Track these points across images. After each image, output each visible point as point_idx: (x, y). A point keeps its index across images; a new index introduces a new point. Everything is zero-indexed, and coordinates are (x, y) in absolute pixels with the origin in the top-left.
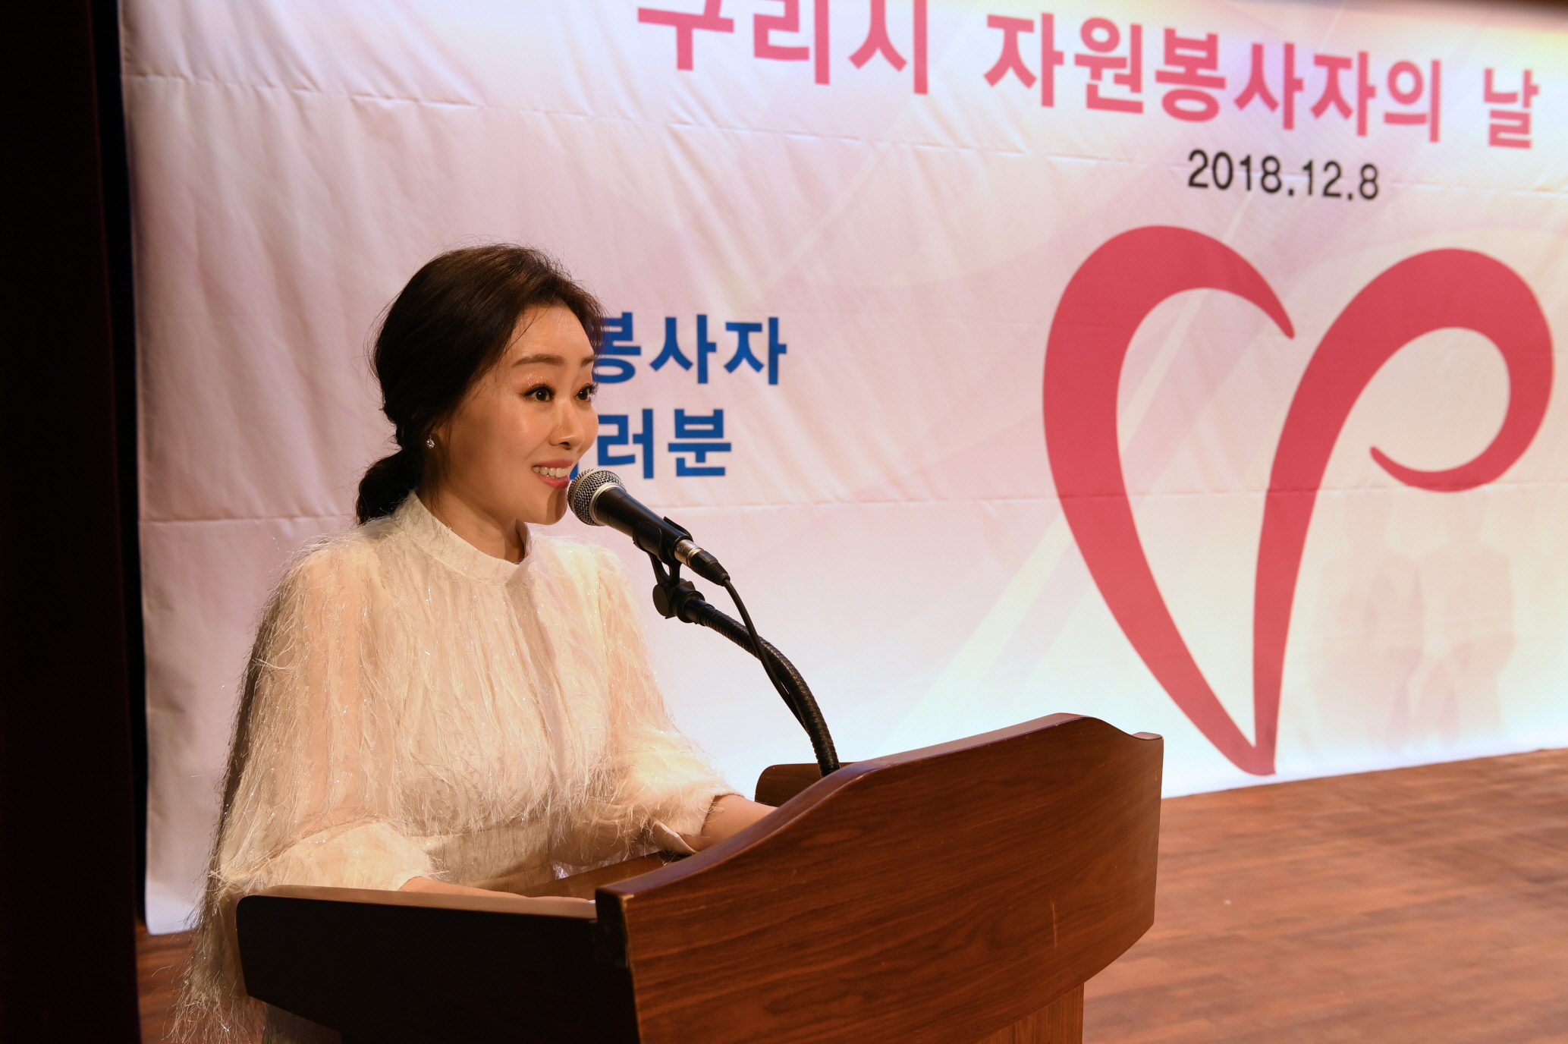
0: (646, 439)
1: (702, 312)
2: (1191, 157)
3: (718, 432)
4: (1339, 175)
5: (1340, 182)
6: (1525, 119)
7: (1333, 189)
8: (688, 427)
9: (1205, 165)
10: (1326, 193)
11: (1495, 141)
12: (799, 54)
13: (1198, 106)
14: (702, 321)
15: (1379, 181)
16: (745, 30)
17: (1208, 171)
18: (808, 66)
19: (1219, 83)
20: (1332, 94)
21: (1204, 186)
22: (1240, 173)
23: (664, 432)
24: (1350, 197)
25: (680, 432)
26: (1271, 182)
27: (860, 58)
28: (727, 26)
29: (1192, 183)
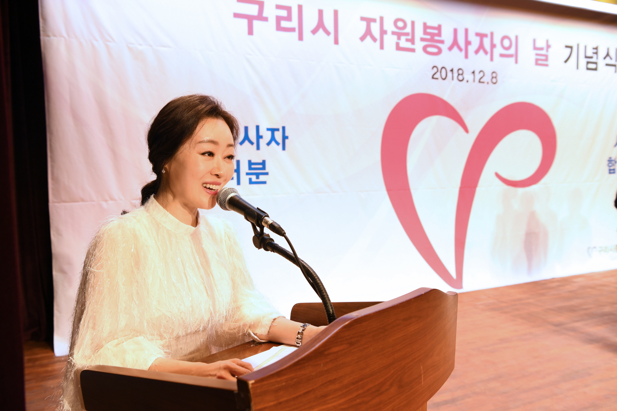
0: (238, 171)
1: (258, 124)
2: (433, 68)
3: (264, 168)
4: (484, 75)
5: (484, 78)
6: (546, 56)
7: (482, 80)
8: (253, 166)
9: (438, 71)
10: (480, 82)
11: (537, 64)
12: (292, 30)
13: (435, 50)
14: (258, 128)
15: (498, 78)
16: (272, 21)
18: (296, 34)
19: (442, 42)
20: (481, 46)
21: (437, 79)
23: (244, 168)
24: (488, 83)
25: (250, 168)
26: (461, 77)
27: (314, 32)
28: (266, 19)
29: (433, 78)
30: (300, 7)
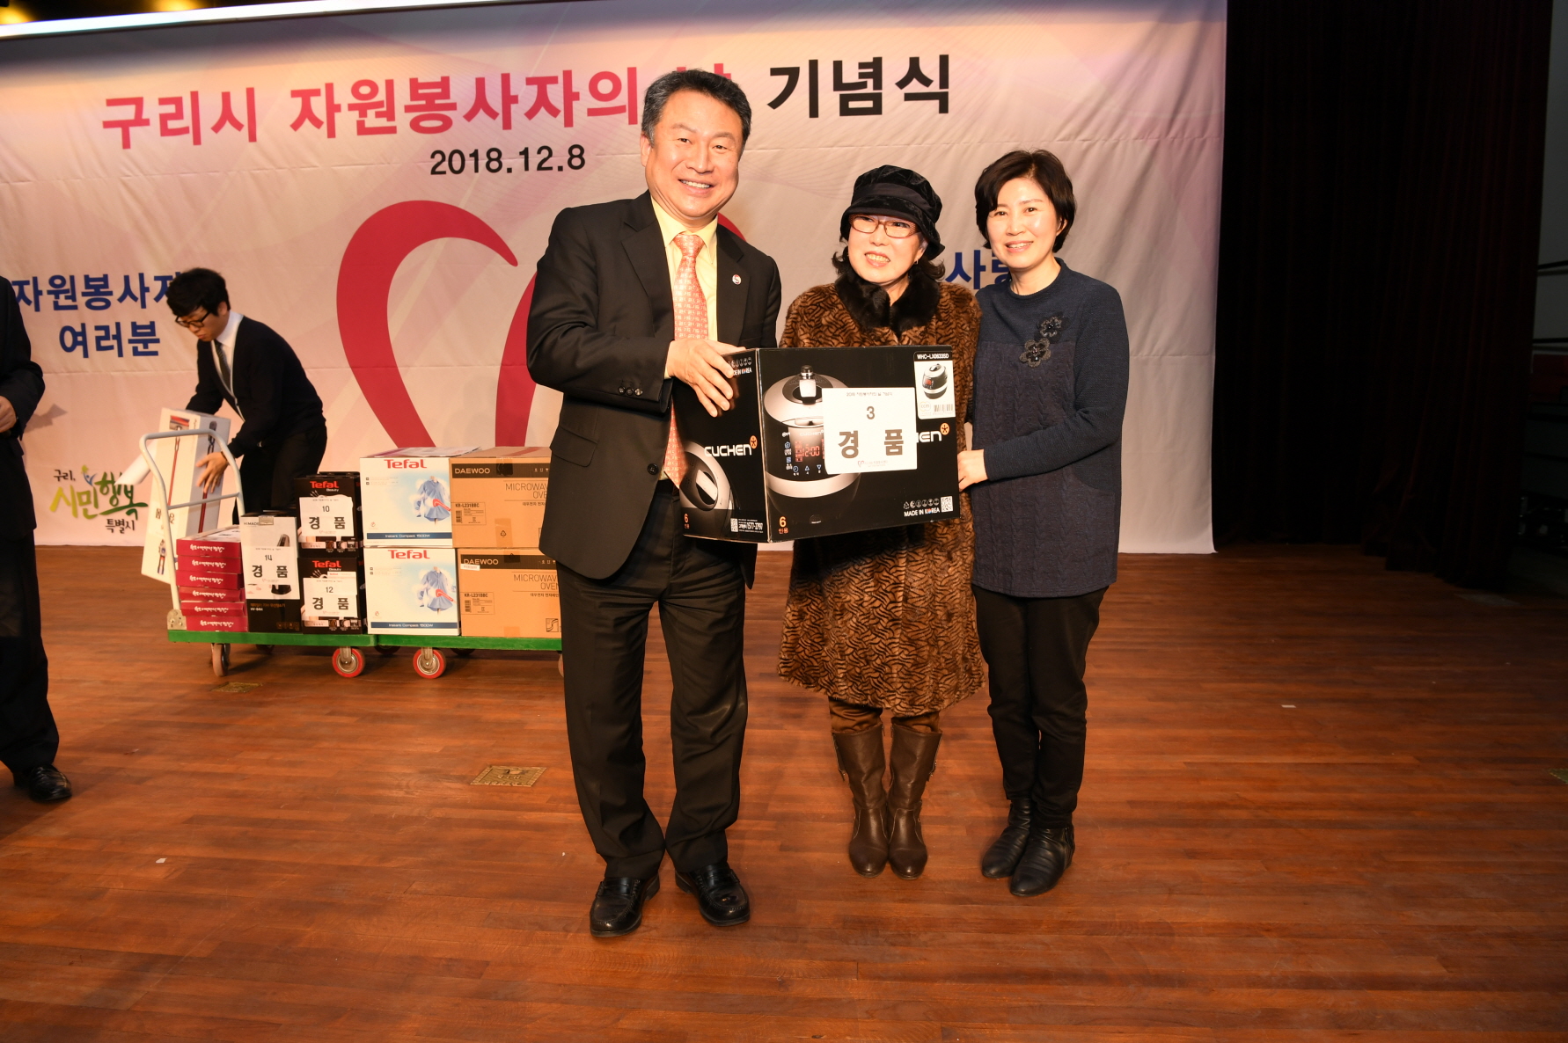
0: (118, 337)
1: (141, 272)
2: (433, 156)
3: (153, 333)
4: (551, 155)
5: (551, 159)
7: (543, 165)
8: (139, 331)
9: (443, 160)
10: (540, 168)
12: (184, 131)
13: (437, 124)
14: (141, 276)
15: (584, 156)
16: (155, 124)
17: (446, 163)
18: (189, 137)
19: (453, 107)
20: (542, 102)
21: (444, 173)
22: (470, 162)
23: (127, 333)
24: (560, 169)
25: (134, 333)
26: (494, 165)
27: (217, 128)
28: (146, 122)
29: (434, 172)
30: (194, 96)
